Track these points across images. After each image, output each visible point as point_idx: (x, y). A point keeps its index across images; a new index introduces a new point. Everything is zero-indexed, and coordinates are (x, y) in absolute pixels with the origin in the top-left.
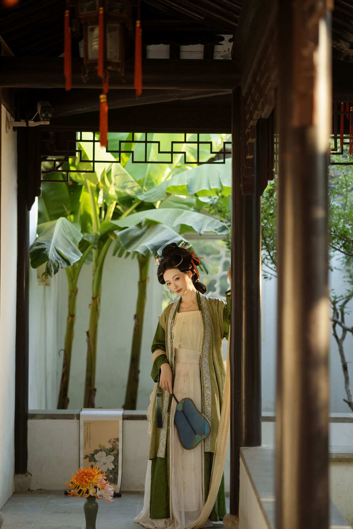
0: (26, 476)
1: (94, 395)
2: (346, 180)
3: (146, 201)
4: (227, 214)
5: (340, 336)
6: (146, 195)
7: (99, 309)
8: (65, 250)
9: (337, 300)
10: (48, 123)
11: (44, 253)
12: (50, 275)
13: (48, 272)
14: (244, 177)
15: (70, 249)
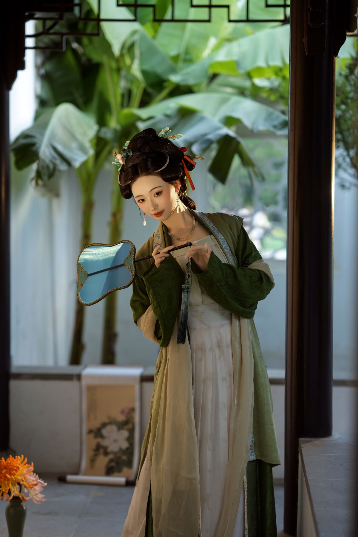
1: (115, 342)
6: (183, 75)
11: (32, 149)
13: (39, 176)
14: (308, 26)
15: (74, 145)
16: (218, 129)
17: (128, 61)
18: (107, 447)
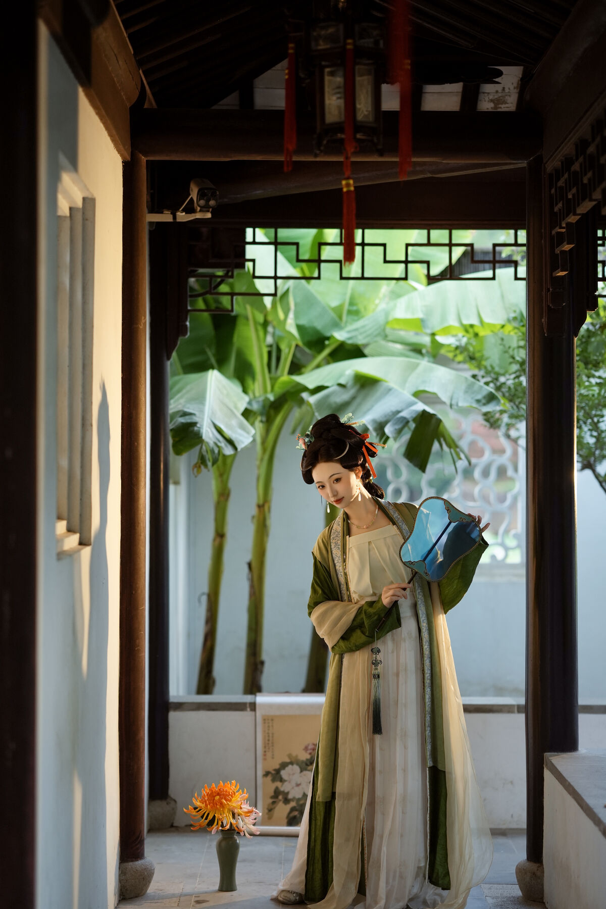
0: (167, 804)
1: (261, 672)
3: (350, 342)
6: (349, 332)
7: (268, 522)
8: (227, 426)
10: (209, 215)
11: (194, 430)
12: (206, 466)
13: (202, 460)
14: (548, 306)
15: (234, 422)
16: (413, 404)
17: (281, 315)
18: (288, 793)
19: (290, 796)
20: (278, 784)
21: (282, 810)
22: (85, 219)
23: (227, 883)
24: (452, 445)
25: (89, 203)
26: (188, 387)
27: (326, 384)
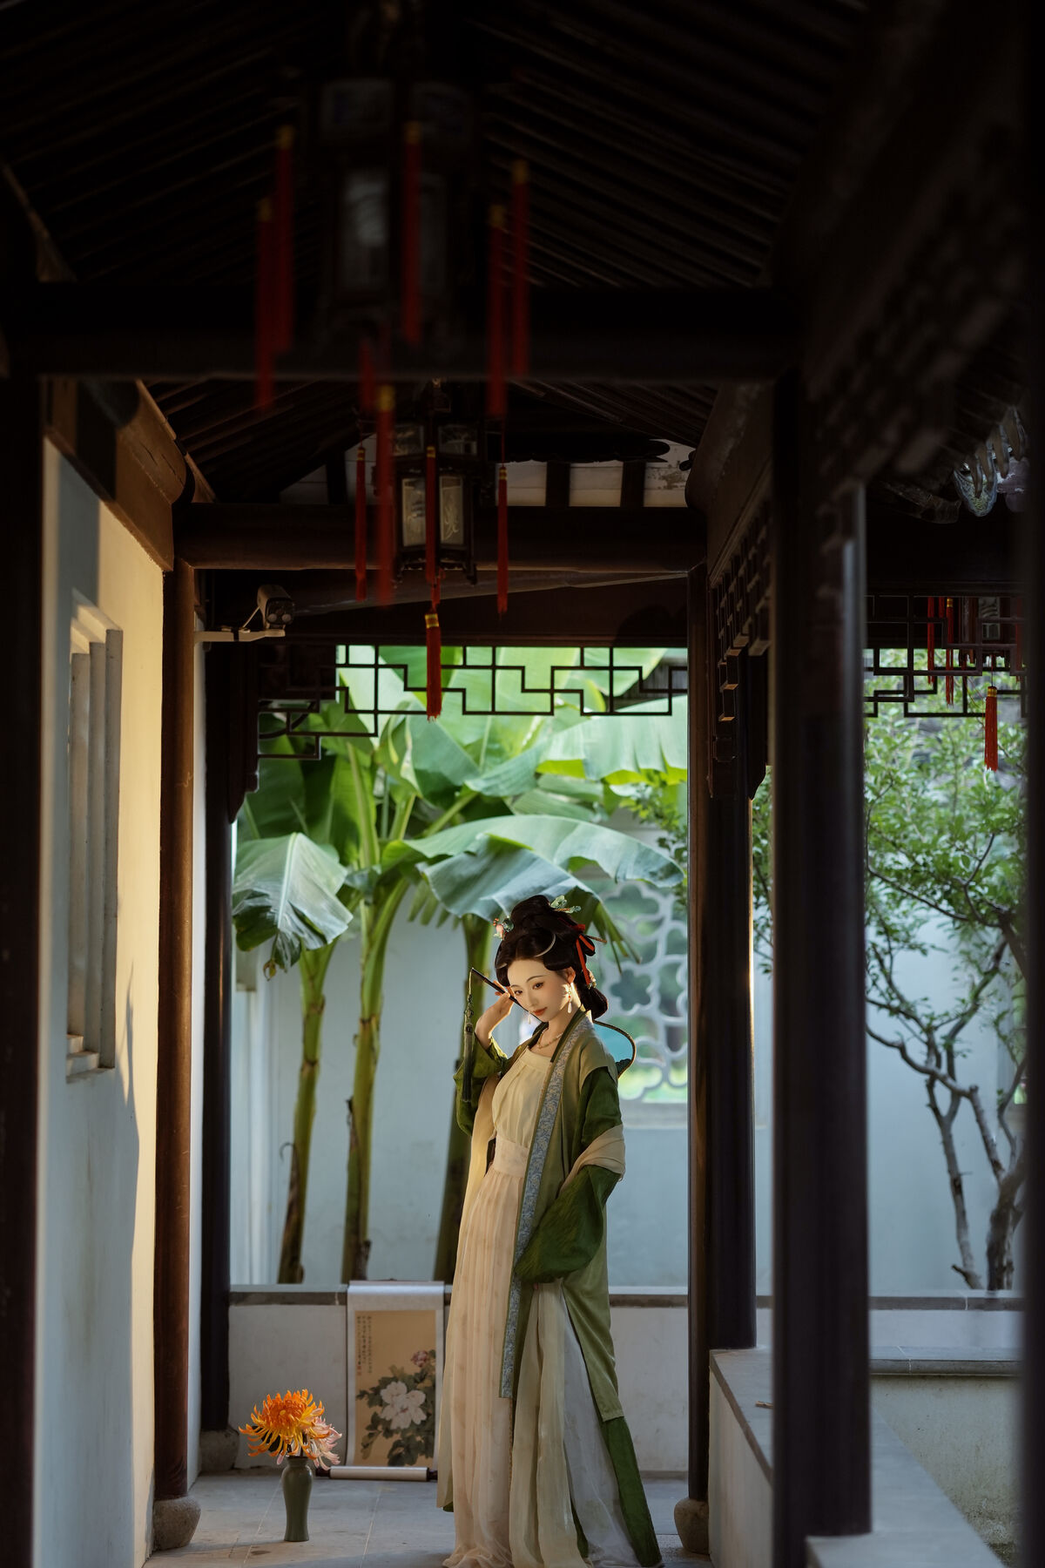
0: (226, 1436)
1: (367, 1257)
2: (953, 744)
3: (488, 793)
4: (677, 823)
5: (944, 1108)
6: (487, 779)
7: (376, 1044)
8: (313, 910)
9: (936, 1023)
10: (282, 634)
11: (265, 917)
12: (282, 965)
13: (277, 959)
14: (714, 759)
15: (323, 905)
16: (561, 878)
17: (394, 757)
18: (390, 1421)
19: (393, 1426)
20: (377, 1409)
21: (383, 1445)
22: (109, 657)
23: (297, 1531)
24: (615, 936)
25: (115, 636)
26: (262, 858)
27: (450, 853)
